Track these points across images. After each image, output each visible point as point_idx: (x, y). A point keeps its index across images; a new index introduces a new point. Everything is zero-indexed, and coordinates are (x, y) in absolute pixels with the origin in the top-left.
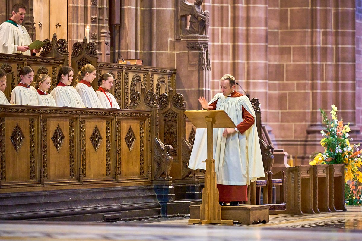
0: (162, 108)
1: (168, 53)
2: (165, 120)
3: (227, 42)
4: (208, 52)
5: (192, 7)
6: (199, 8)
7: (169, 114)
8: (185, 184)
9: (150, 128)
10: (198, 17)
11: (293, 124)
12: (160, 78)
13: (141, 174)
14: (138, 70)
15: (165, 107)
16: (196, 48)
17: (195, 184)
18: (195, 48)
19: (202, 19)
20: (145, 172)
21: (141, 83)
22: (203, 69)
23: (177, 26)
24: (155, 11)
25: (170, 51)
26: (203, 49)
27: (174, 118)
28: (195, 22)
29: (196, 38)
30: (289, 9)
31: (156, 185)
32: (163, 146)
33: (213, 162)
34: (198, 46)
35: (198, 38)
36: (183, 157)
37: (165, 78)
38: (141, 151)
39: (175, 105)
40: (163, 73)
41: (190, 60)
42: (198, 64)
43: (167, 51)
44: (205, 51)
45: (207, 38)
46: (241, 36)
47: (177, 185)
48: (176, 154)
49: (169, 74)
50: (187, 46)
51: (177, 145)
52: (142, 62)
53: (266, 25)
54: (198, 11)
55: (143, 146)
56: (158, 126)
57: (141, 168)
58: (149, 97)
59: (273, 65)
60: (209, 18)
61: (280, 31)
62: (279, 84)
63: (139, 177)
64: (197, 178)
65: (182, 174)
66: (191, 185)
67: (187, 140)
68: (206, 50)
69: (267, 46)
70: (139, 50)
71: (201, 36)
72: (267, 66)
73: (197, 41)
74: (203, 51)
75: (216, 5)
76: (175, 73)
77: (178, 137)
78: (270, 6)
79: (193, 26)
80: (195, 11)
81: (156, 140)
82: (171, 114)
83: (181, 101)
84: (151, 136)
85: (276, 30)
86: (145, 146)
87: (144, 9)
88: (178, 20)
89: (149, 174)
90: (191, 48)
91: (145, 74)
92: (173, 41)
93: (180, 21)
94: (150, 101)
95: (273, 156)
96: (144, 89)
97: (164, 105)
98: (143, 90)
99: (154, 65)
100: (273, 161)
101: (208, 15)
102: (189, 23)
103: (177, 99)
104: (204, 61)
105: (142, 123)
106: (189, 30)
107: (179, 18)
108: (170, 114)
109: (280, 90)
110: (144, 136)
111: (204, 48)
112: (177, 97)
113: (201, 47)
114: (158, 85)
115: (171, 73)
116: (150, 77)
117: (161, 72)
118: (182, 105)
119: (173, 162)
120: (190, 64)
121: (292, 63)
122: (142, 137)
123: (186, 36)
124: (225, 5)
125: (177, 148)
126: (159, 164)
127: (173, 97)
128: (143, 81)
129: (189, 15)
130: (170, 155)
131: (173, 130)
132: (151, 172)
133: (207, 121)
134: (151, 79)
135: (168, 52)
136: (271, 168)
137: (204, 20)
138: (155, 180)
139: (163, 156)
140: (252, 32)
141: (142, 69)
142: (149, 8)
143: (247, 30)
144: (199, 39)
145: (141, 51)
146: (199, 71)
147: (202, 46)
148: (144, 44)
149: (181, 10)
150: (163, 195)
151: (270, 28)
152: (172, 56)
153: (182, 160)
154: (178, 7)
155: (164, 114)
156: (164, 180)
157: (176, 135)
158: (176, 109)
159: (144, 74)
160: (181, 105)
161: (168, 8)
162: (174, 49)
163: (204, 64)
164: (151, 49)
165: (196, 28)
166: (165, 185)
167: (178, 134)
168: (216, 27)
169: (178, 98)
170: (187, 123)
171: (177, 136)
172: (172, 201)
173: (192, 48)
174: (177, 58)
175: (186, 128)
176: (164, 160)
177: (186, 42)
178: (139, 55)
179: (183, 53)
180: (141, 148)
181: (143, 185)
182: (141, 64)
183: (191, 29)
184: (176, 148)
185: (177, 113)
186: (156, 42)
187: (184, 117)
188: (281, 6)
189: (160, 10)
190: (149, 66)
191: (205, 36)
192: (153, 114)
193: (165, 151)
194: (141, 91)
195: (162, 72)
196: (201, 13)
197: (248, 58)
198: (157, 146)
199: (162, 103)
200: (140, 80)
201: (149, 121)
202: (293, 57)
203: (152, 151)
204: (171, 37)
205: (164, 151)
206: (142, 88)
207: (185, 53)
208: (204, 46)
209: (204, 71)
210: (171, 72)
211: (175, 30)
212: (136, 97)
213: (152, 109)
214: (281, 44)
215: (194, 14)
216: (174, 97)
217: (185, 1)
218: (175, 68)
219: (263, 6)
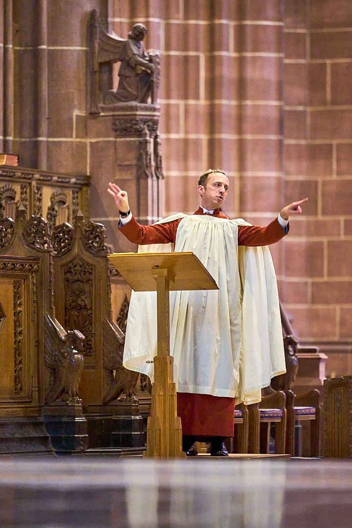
0: (60, 255)
1: (72, 142)
2: (68, 280)
3: (197, 132)
4: (158, 140)
5: (124, 45)
6: (138, 46)
7: (76, 266)
8: (110, 416)
9: (35, 295)
10: (136, 65)
11: (338, 308)
12: (56, 194)
13: (16, 393)
14: (10, 177)
15: (67, 253)
16: (133, 130)
17: (131, 414)
18: (131, 131)
19: (144, 70)
20: (25, 388)
21: (16, 204)
22: (147, 177)
23: (92, 84)
24: (46, 54)
25: (77, 137)
26: (146, 134)
27: (87, 274)
28: (130, 77)
29: (131, 111)
30: (328, 62)
31: (49, 416)
32: (62, 333)
33: (168, 362)
34: (135, 127)
35: (137, 110)
36: (105, 359)
37: (65, 195)
38: (17, 343)
39: (89, 248)
40: (63, 184)
41: (120, 156)
42: (136, 165)
43: (71, 137)
44: (150, 137)
45: (154, 110)
46: (225, 120)
47: (92, 416)
48: (90, 352)
49: (75, 186)
50: (113, 127)
51: (93, 332)
52: (18, 159)
53: (280, 96)
54: (136, 52)
55: (20, 333)
56: (52, 291)
57: (17, 379)
58: (32, 229)
59: (296, 183)
60: (159, 67)
61: (309, 109)
62: (308, 222)
63: (11, 398)
64: (135, 402)
65: (103, 395)
66: (122, 417)
67: (114, 321)
68: (153, 137)
69: (281, 142)
70: (10, 136)
71: (143, 105)
72: (282, 185)
73: (134, 117)
74: (148, 138)
75: (173, 53)
76: (87, 185)
77: (95, 314)
78: (287, 57)
79: (125, 84)
80: (129, 52)
81: (48, 321)
82: (81, 266)
83: (100, 239)
84: (38, 312)
85: (300, 108)
86: (25, 332)
87: (23, 48)
88: (93, 73)
89: (33, 393)
90: (122, 132)
91: (23, 187)
92: (83, 116)
93: (97, 74)
94: (35, 237)
95: (296, 359)
96: (23, 212)
97: (66, 247)
98: (20, 214)
99: (44, 167)
100: (297, 370)
101: (158, 60)
102: (116, 80)
103: (92, 234)
104: (150, 159)
105: (18, 284)
106: (118, 93)
107: (96, 68)
108: (78, 268)
109: (309, 234)
110: (23, 312)
111: (149, 130)
112: (93, 230)
113: (143, 129)
114: (52, 208)
115: (79, 184)
116: (35, 193)
117: (58, 182)
118: (103, 246)
119: (84, 369)
120: (119, 166)
121: (334, 177)
122: (19, 313)
123: (111, 106)
124: (192, 53)
125: (93, 339)
126: (55, 371)
127: (83, 230)
128: (20, 200)
129: (116, 62)
130: (79, 353)
131: (83, 301)
132: (38, 387)
133: (156, 276)
134: (38, 196)
135: (73, 139)
136: (292, 385)
137: (149, 71)
138: (46, 404)
139: (63, 354)
140: (249, 112)
141: (19, 174)
142: (31, 46)
143: (240, 108)
144: (138, 113)
145: (15, 137)
146: (138, 179)
147: (146, 127)
148: (21, 123)
149: (99, 51)
150: (63, 436)
151: (288, 104)
152: (81, 147)
153: (104, 364)
154: (94, 44)
155: (65, 268)
156: (65, 404)
157: (90, 312)
158: (91, 255)
159: (21, 186)
160: (102, 248)
161: (72, 46)
162: (86, 135)
163: (148, 166)
164: (36, 132)
165: (131, 88)
166: (68, 416)
167: (95, 311)
168: (173, 102)
169: (94, 233)
170: (112, 286)
171: (92, 314)
172: (82, 448)
173: (125, 131)
174: (92, 152)
175: (112, 296)
176: (66, 363)
177: (110, 118)
178: (10, 146)
179: (104, 142)
180: (16, 336)
181: (21, 415)
182: (16, 165)
183: (121, 91)
184: (91, 339)
185: (92, 265)
186: (48, 119)
187: (106, 273)
188: (313, 56)
189: (55, 50)
190: (32, 169)
191: (152, 105)
192: (42, 265)
193: (68, 344)
194: (17, 217)
195: (61, 182)
196: (144, 57)
197: (242, 167)
198: (50, 332)
199: (60, 245)
200: (13, 199)
201: (33, 279)
202: (337, 165)
203: (39, 344)
204: (80, 109)
205: (64, 342)
206: (17, 211)
207: (109, 141)
208: (148, 126)
209: (150, 180)
210: (79, 182)
211: (86, 95)
212: (6, 230)
213: (40, 254)
214: (312, 138)
215: (127, 59)
216: (86, 231)
217: (108, 32)
218: (88, 174)
219: (273, 55)
